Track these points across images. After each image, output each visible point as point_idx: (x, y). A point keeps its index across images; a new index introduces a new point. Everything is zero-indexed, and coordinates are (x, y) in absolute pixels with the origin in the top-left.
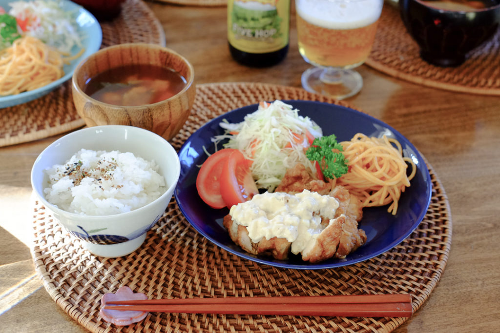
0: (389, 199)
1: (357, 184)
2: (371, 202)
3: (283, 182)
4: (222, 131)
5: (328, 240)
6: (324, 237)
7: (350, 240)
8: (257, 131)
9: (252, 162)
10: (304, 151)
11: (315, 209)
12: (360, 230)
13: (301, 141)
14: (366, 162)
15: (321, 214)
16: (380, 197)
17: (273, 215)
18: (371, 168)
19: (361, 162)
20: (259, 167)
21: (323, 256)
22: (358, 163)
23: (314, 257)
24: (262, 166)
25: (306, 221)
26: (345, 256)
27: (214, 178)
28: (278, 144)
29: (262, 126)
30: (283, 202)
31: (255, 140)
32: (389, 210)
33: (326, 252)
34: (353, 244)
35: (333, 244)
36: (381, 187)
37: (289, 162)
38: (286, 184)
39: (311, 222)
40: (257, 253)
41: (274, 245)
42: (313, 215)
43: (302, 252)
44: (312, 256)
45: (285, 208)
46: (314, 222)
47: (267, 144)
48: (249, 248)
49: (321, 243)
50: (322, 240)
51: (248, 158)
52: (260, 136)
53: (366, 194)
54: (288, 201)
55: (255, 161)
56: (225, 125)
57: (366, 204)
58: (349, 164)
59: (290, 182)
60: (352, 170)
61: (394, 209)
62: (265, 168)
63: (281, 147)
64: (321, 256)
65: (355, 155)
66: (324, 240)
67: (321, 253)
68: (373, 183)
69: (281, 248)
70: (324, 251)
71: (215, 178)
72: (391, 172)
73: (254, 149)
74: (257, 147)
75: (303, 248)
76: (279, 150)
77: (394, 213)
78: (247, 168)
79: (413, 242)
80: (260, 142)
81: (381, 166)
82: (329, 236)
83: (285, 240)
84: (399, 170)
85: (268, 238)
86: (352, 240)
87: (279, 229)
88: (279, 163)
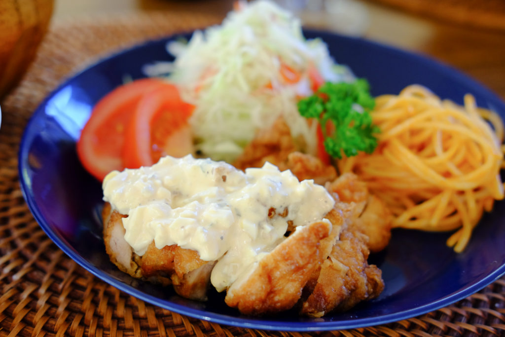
0: (454, 220)
2: (413, 219)
5: (284, 268)
6: (276, 261)
7: (340, 282)
8: (216, 50)
9: (194, 108)
10: (298, 100)
11: (277, 203)
12: (371, 266)
13: (295, 81)
14: (418, 140)
15: (290, 217)
16: (433, 211)
17: (186, 200)
18: (427, 151)
19: (407, 137)
21: (269, 302)
22: (400, 137)
23: (247, 300)
24: (210, 119)
25: (248, 225)
26: (322, 313)
28: (247, 80)
30: (213, 177)
32: (451, 242)
33: (276, 295)
34: (345, 291)
35: (293, 281)
36: (437, 191)
37: (265, 117)
39: (260, 226)
40: (138, 275)
42: (270, 214)
43: (230, 287)
44: (243, 297)
45: (214, 190)
46: (268, 228)
48: (124, 260)
49: (268, 274)
50: (271, 266)
53: (408, 203)
54: (224, 179)
57: (403, 221)
58: (383, 138)
59: (258, 154)
61: (460, 242)
64: (263, 301)
65: (399, 121)
66: (277, 267)
67: (263, 295)
68: (424, 181)
69: (187, 268)
70: (271, 293)
71: (120, 129)
72: (465, 165)
75: (233, 278)
77: (459, 249)
79: (494, 317)
80: (214, 71)
81: (446, 149)
82: (287, 260)
83: (194, 253)
85: (159, 245)
86: (346, 283)
87: (183, 227)
88: (244, 116)
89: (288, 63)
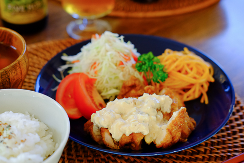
0: (200, 93)
1: (175, 86)
2: (188, 97)
3: (122, 91)
4: (64, 63)
5: (175, 128)
6: (172, 127)
7: (187, 127)
8: (96, 56)
9: (96, 80)
10: (133, 67)
11: (158, 107)
13: (129, 59)
14: (179, 69)
15: (162, 110)
16: (194, 92)
17: (127, 115)
18: (184, 71)
20: (102, 83)
21: (173, 142)
22: (173, 70)
24: (104, 82)
25: (153, 117)
26: (187, 139)
27: (68, 97)
28: (114, 64)
29: (99, 52)
31: (95, 63)
32: (202, 101)
33: (175, 139)
34: (189, 129)
36: (192, 85)
37: (124, 76)
38: (124, 92)
39: (156, 117)
40: (119, 148)
41: (132, 139)
42: (157, 111)
43: (155, 141)
44: (165, 143)
45: (135, 109)
46: (158, 116)
47: (106, 64)
48: (112, 144)
51: (92, 78)
52: (98, 60)
54: (135, 103)
55: (98, 78)
56: (65, 57)
57: (185, 99)
58: (168, 71)
59: (127, 90)
60: (170, 76)
61: (205, 99)
62: (107, 82)
63: (116, 65)
64: (171, 142)
65: (170, 65)
66: (172, 129)
67: (171, 140)
68: (187, 82)
69: (138, 140)
70: (173, 138)
71: (70, 96)
73: (96, 69)
74: (98, 68)
76: (115, 67)
77: (207, 102)
78: (92, 85)
80: (99, 64)
81: (192, 69)
82: (176, 125)
83: (140, 134)
84: (204, 71)
85: (128, 134)
88: (116, 78)
89: (126, 54)
